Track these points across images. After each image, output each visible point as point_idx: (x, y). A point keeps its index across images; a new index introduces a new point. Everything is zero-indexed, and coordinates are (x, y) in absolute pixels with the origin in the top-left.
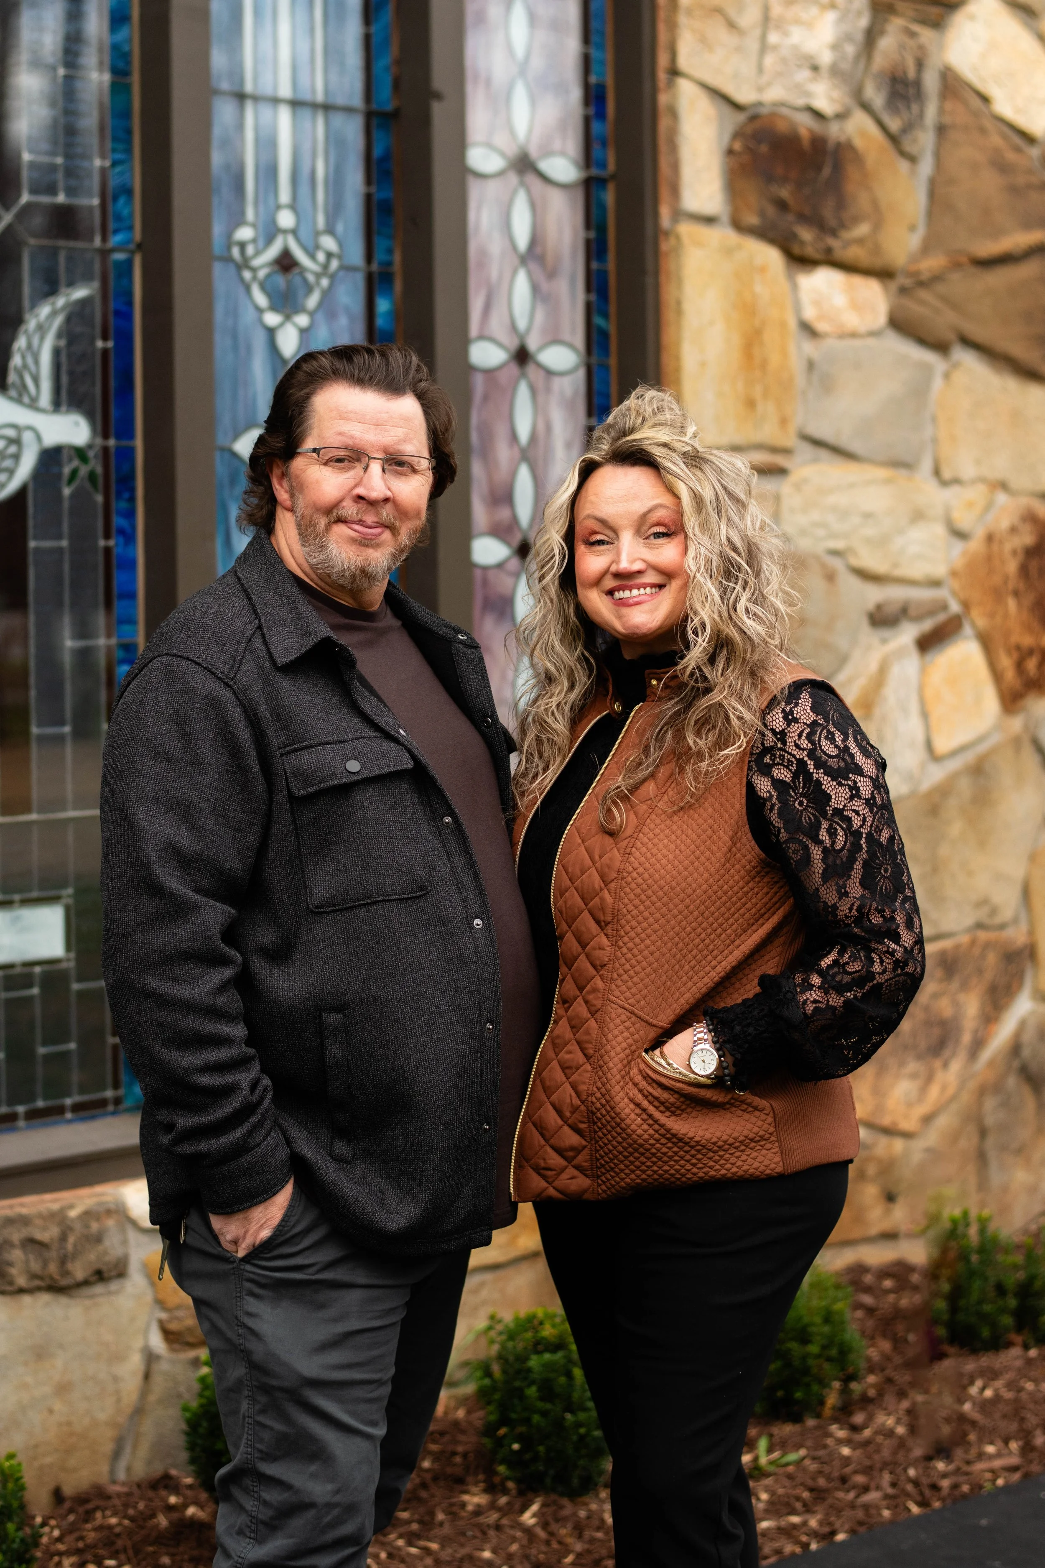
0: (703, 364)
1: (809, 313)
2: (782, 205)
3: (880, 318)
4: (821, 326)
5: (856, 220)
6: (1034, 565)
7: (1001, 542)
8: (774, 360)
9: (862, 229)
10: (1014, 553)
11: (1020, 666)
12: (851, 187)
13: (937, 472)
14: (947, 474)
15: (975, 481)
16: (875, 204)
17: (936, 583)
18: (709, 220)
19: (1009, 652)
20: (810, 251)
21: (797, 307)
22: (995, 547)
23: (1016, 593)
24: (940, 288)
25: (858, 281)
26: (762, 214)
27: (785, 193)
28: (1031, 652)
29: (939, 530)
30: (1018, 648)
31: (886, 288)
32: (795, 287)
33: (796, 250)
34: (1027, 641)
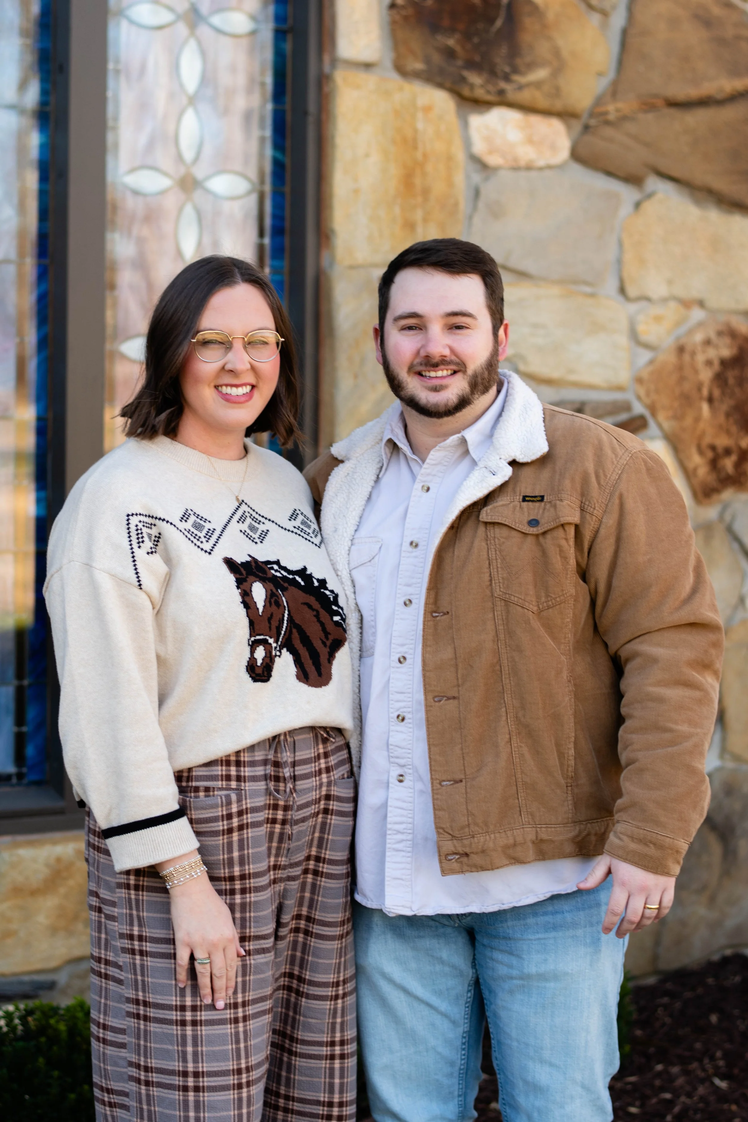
0: (356, 191)
1: (479, 147)
2: (450, 54)
3: (564, 153)
4: (493, 160)
5: (531, 66)
6: (731, 376)
7: (693, 354)
8: (438, 188)
9: (540, 74)
10: (709, 363)
11: (714, 464)
12: (525, 38)
13: (622, 290)
14: (632, 291)
15: (665, 300)
16: (557, 53)
17: (620, 388)
18: (368, 66)
19: (701, 452)
20: (480, 93)
21: (467, 142)
22: (687, 357)
23: (710, 400)
24: (630, 127)
25: (535, 120)
26: (427, 60)
27: (451, 42)
28: (728, 452)
29: (623, 340)
30: (713, 448)
31: (569, 127)
32: (466, 125)
33: (466, 92)
34: (723, 441)
